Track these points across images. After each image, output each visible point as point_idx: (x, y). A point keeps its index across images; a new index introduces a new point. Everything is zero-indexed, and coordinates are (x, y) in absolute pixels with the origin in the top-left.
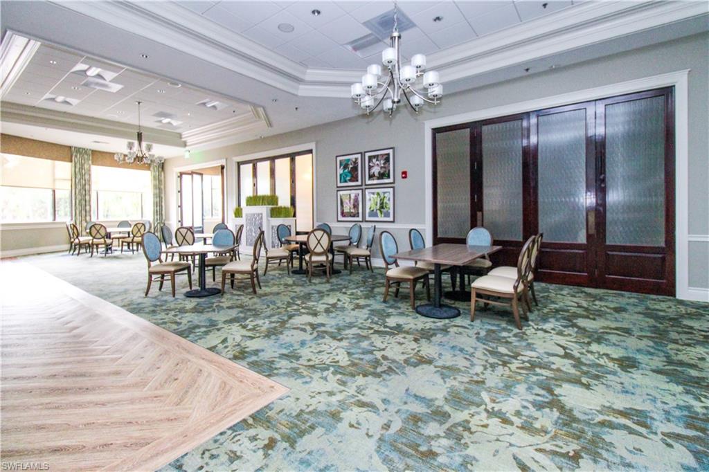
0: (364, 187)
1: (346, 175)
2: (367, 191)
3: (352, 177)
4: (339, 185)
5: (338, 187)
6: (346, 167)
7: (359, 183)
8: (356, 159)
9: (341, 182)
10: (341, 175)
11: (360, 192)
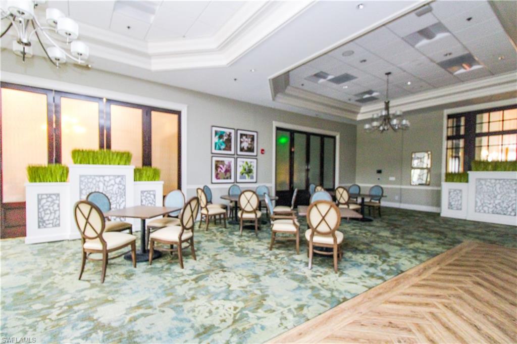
0: (236, 156)
1: (221, 145)
2: (239, 159)
3: (226, 146)
4: (214, 151)
5: (212, 153)
6: (221, 137)
7: (232, 152)
8: (230, 133)
9: (215, 149)
10: (216, 144)
11: (232, 160)
